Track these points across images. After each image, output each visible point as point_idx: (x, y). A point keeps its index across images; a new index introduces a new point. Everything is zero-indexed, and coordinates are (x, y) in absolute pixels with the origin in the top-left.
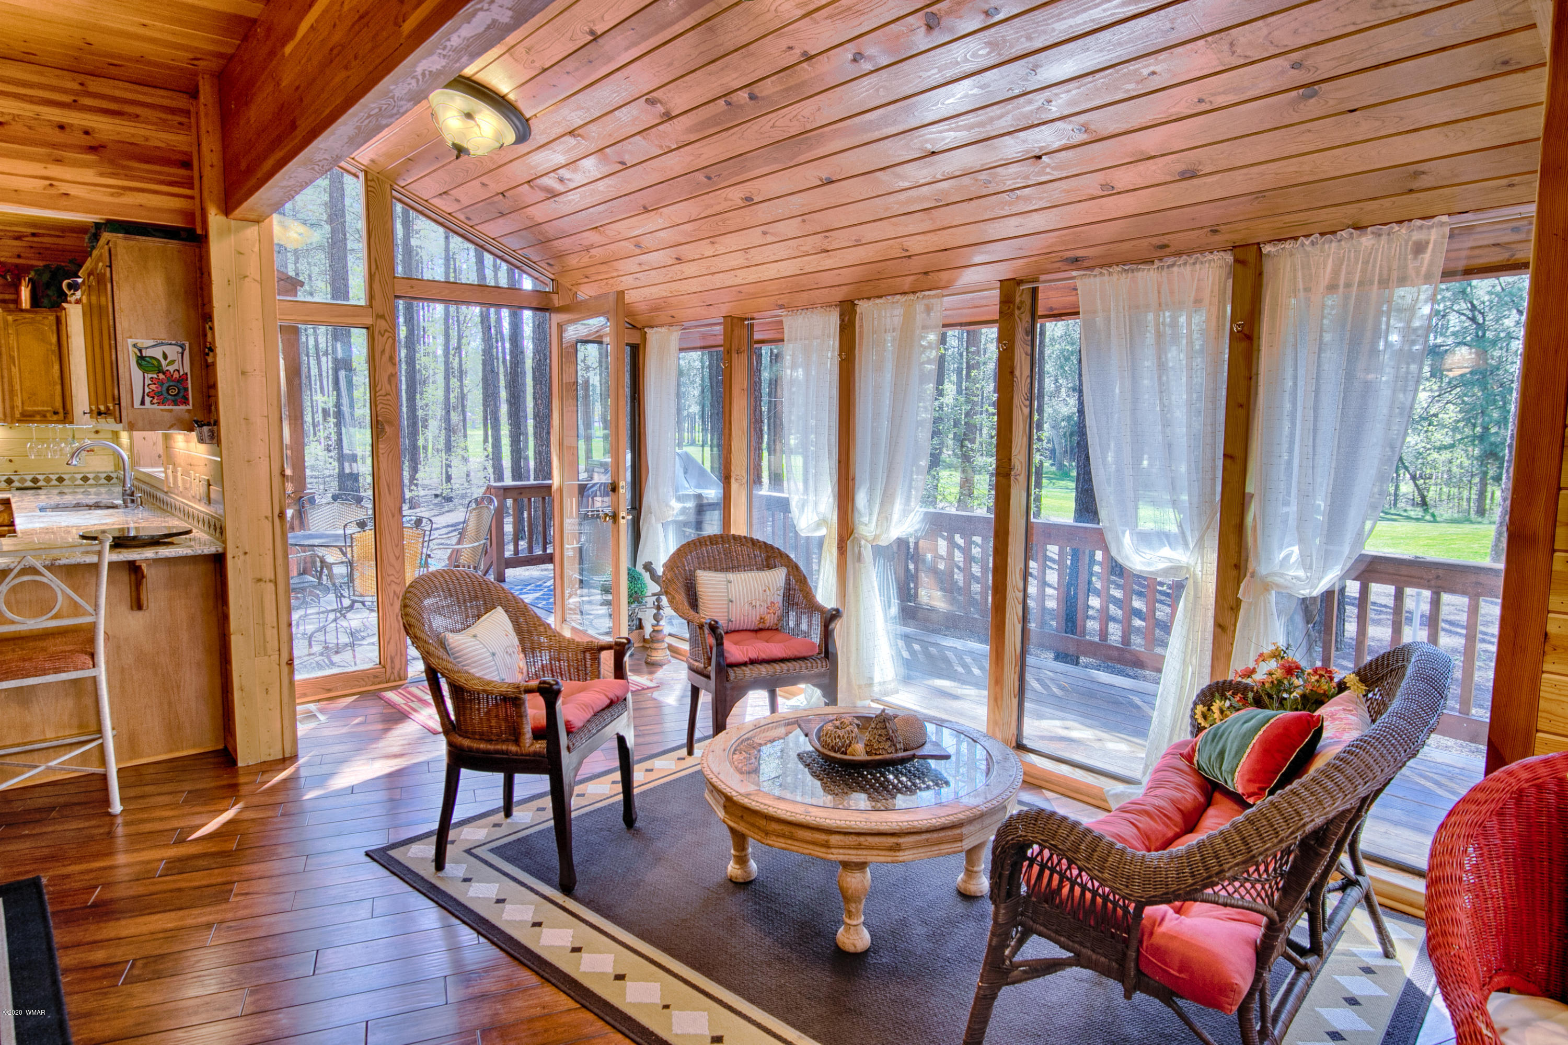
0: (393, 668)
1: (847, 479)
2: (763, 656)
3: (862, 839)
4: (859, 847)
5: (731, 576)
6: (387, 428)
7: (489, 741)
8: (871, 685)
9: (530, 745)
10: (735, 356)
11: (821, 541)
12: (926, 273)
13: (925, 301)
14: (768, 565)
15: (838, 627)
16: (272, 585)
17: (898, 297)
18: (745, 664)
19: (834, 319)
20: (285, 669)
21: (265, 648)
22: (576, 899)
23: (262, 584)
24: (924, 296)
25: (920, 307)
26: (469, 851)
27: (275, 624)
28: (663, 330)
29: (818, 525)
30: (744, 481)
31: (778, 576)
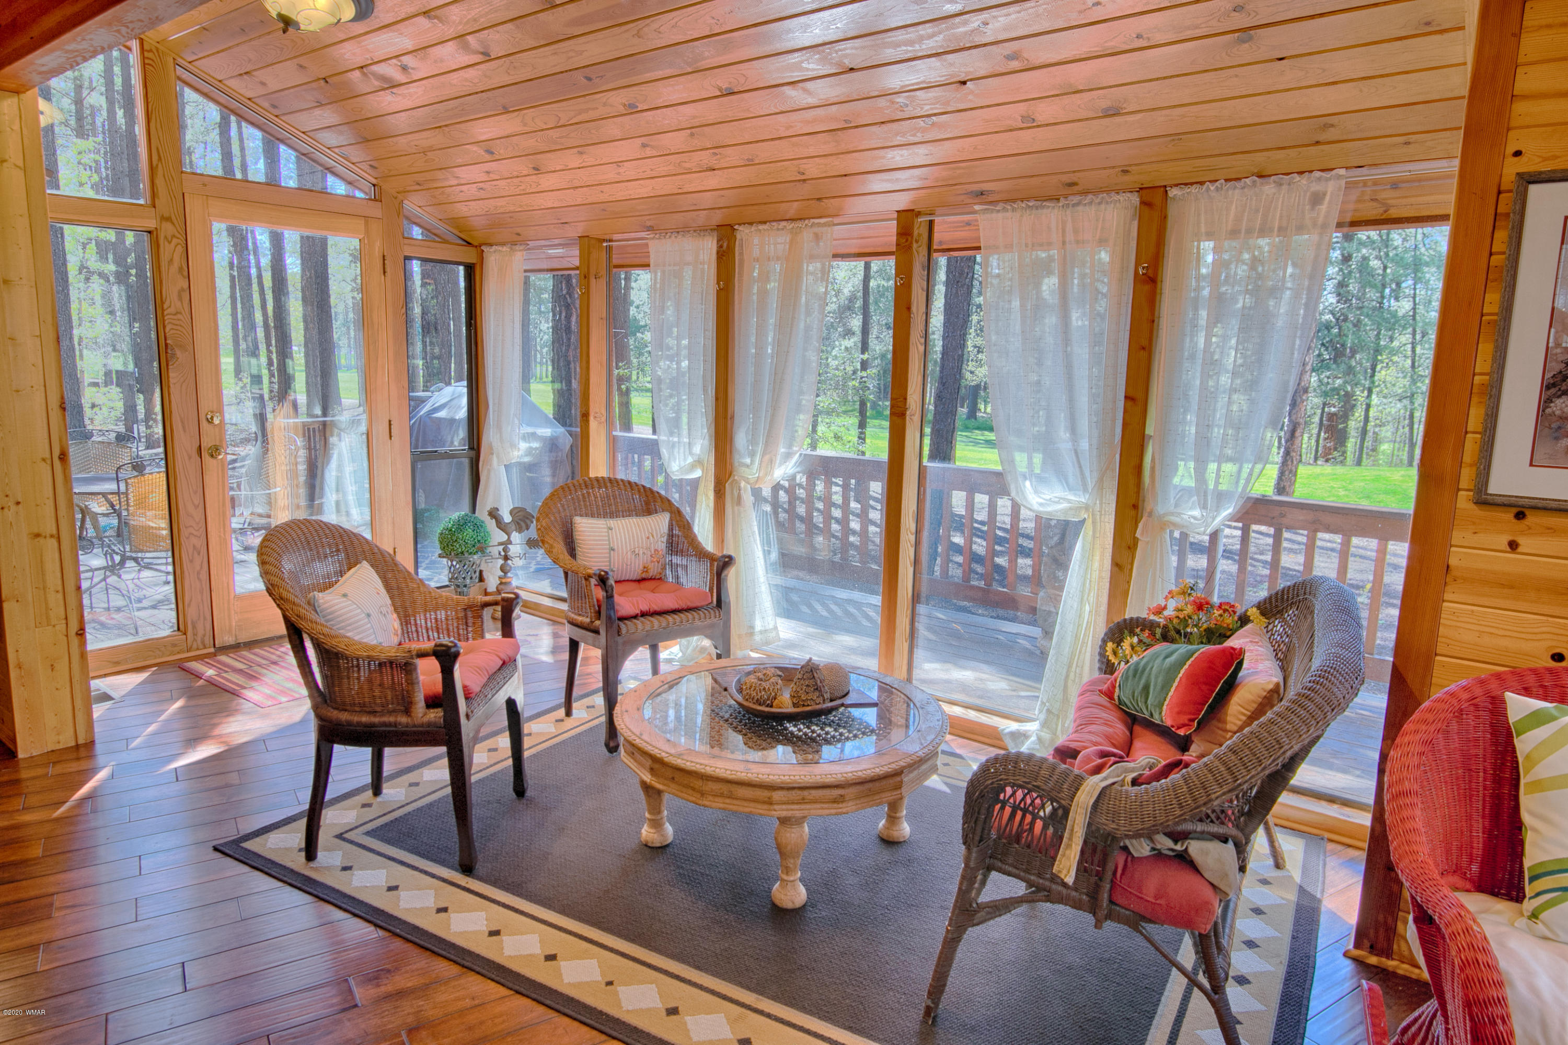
0: (195, 635)
1: (726, 418)
2: (656, 608)
3: (806, 793)
4: (803, 801)
5: (612, 522)
6: (178, 353)
7: (373, 713)
8: (752, 634)
9: (423, 715)
10: (593, 281)
11: (695, 483)
12: (819, 199)
13: (816, 230)
14: (648, 510)
15: (731, 575)
16: (54, 542)
17: (784, 223)
18: (635, 617)
19: (709, 246)
20: (75, 641)
21: (48, 618)
22: (480, 879)
23: (41, 540)
24: (813, 225)
25: (807, 236)
26: (340, 836)
27: (60, 588)
28: (505, 249)
29: (692, 467)
30: (604, 419)
31: (661, 522)
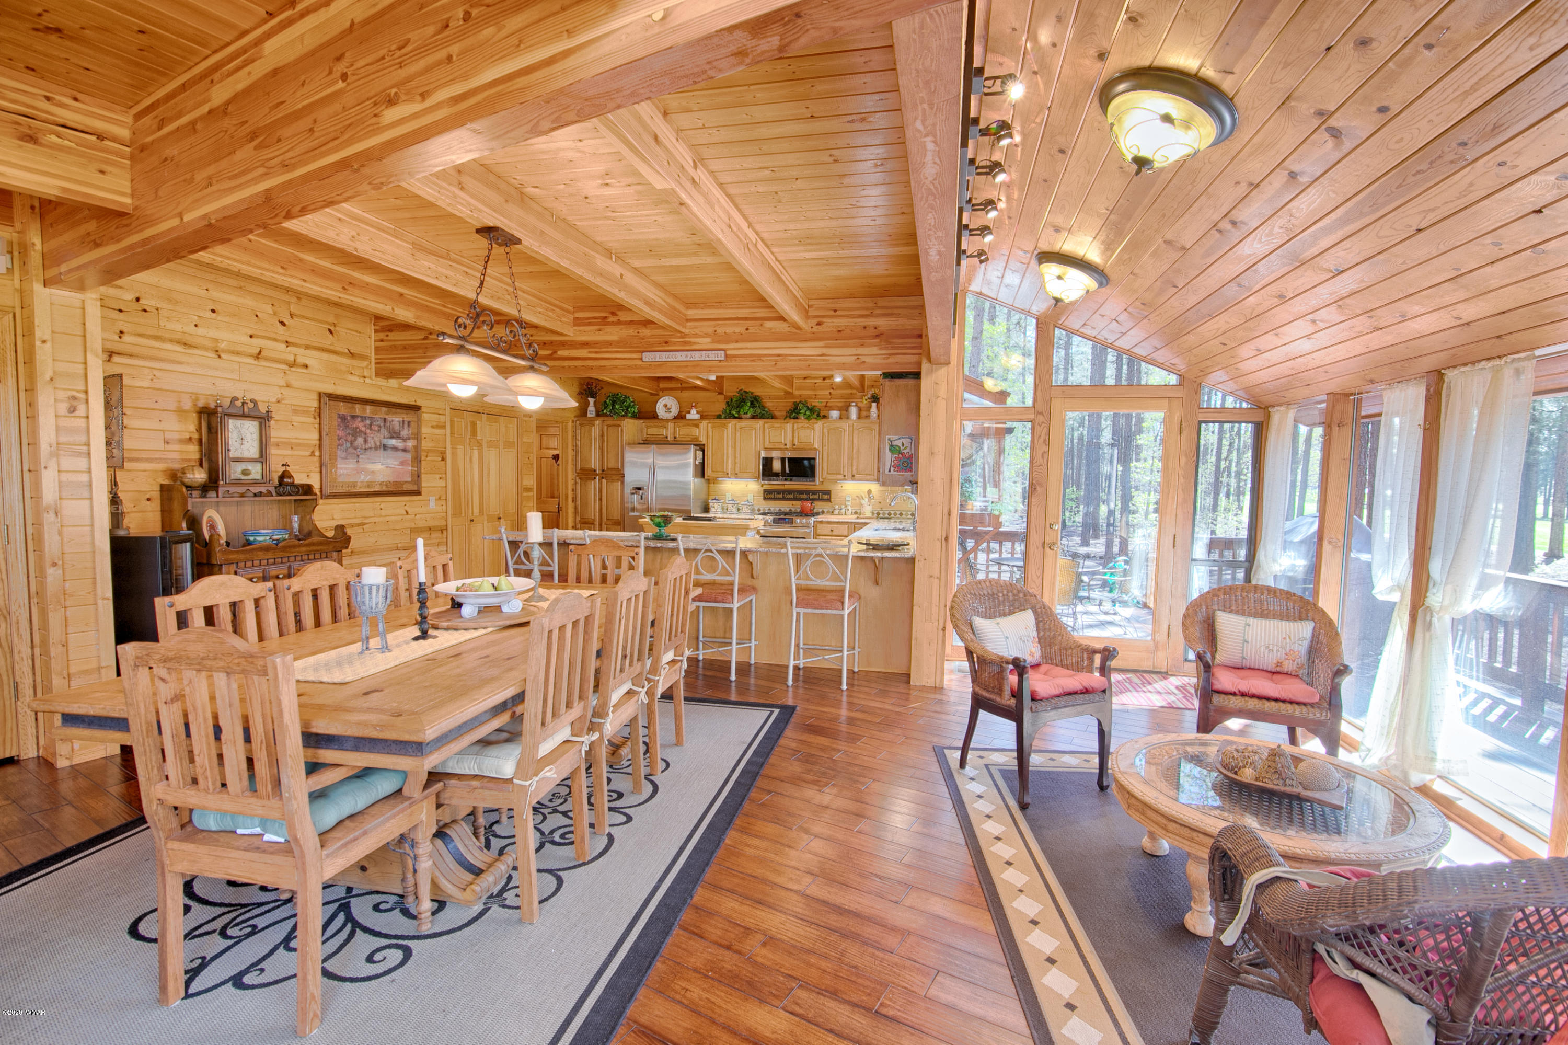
1: (1423, 548)
5: (1251, 620)
9: (1008, 701)
10: (1335, 429)
13: (1516, 365)
17: (1483, 363)
21: (931, 618)
23: (932, 579)
24: (1513, 360)
25: (1508, 373)
26: (987, 766)
28: (1282, 408)
29: (1391, 590)
30: (1340, 544)
